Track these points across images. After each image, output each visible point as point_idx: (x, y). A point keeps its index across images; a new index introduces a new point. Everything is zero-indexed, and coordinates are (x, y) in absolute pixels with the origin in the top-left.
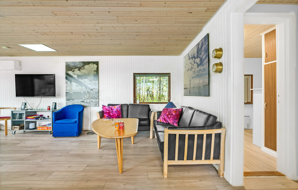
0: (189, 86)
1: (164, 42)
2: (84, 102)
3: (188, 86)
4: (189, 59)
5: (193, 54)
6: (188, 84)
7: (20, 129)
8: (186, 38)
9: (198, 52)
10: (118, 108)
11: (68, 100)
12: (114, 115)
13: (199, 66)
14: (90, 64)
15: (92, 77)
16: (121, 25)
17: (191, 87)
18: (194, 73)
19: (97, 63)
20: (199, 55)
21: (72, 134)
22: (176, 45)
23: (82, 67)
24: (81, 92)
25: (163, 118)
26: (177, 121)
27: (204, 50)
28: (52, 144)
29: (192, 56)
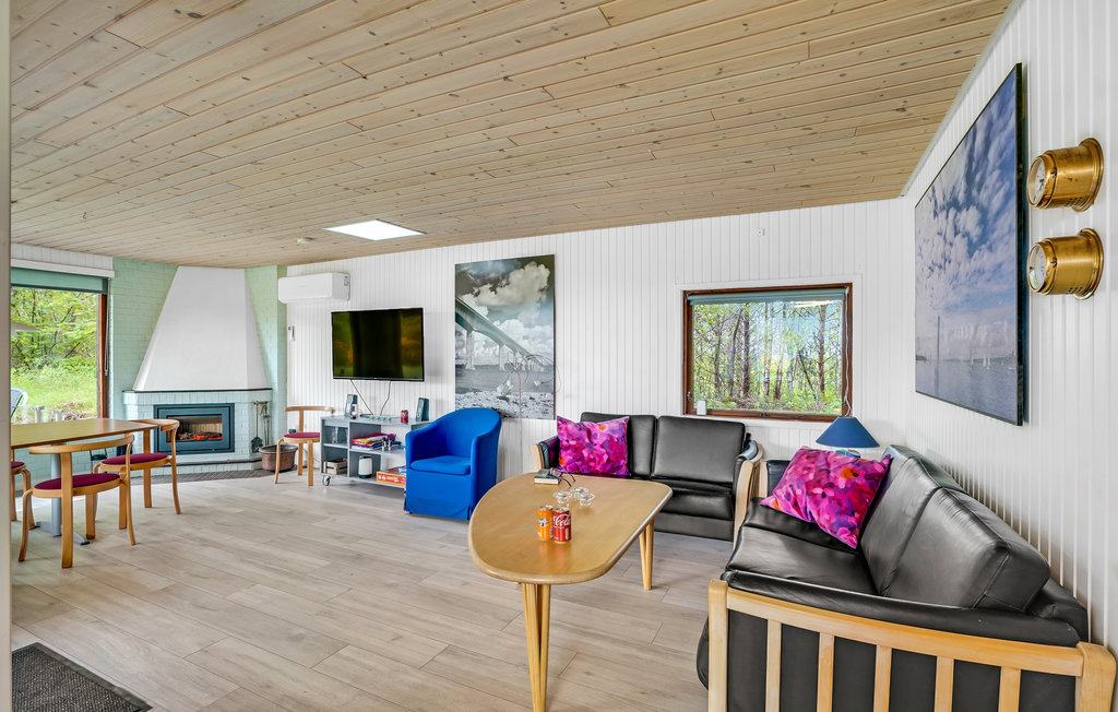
0: (933, 346)
1: (789, 148)
2: (507, 400)
3: (929, 350)
4: (936, 214)
5: (950, 189)
6: (930, 338)
7: (338, 473)
8: (903, 110)
9: (969, 177)
10: (613, 431)
11: (460, 390)
12: (597, 459)
13: (976, 252)
14: (527, 267)
15: (532, 313)
16: (574, 116)
17: (941, 358)
18: (954, 288)
19: (548, 261)
20: (974, 192)
21: (457, 510)
22: (863, 153)
23: (503, 277)
24: (498, 366)
25: (788, 496)
26: (852, 521)
27: (998, 164)
28: (394, 535)
29: (948, 198)
